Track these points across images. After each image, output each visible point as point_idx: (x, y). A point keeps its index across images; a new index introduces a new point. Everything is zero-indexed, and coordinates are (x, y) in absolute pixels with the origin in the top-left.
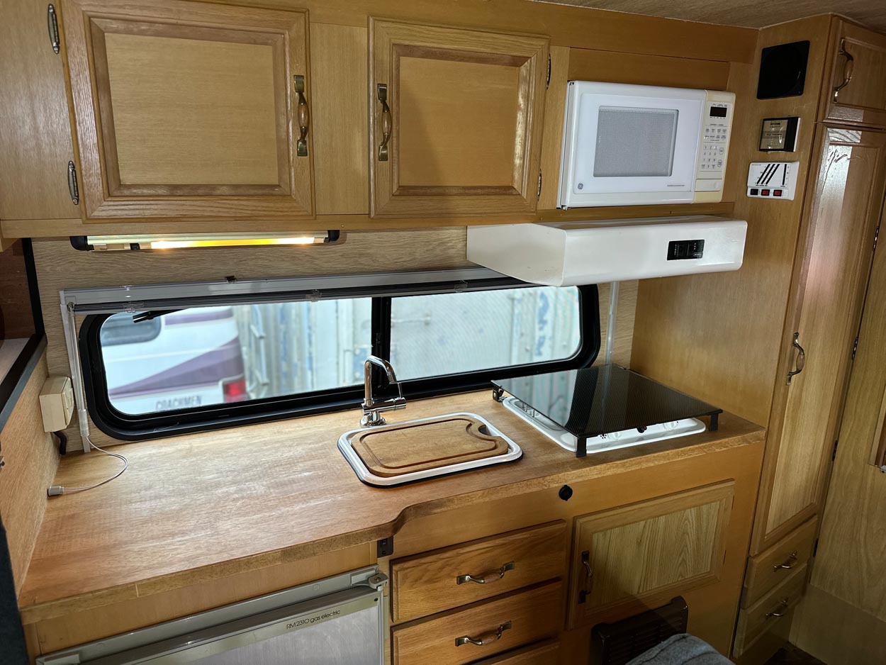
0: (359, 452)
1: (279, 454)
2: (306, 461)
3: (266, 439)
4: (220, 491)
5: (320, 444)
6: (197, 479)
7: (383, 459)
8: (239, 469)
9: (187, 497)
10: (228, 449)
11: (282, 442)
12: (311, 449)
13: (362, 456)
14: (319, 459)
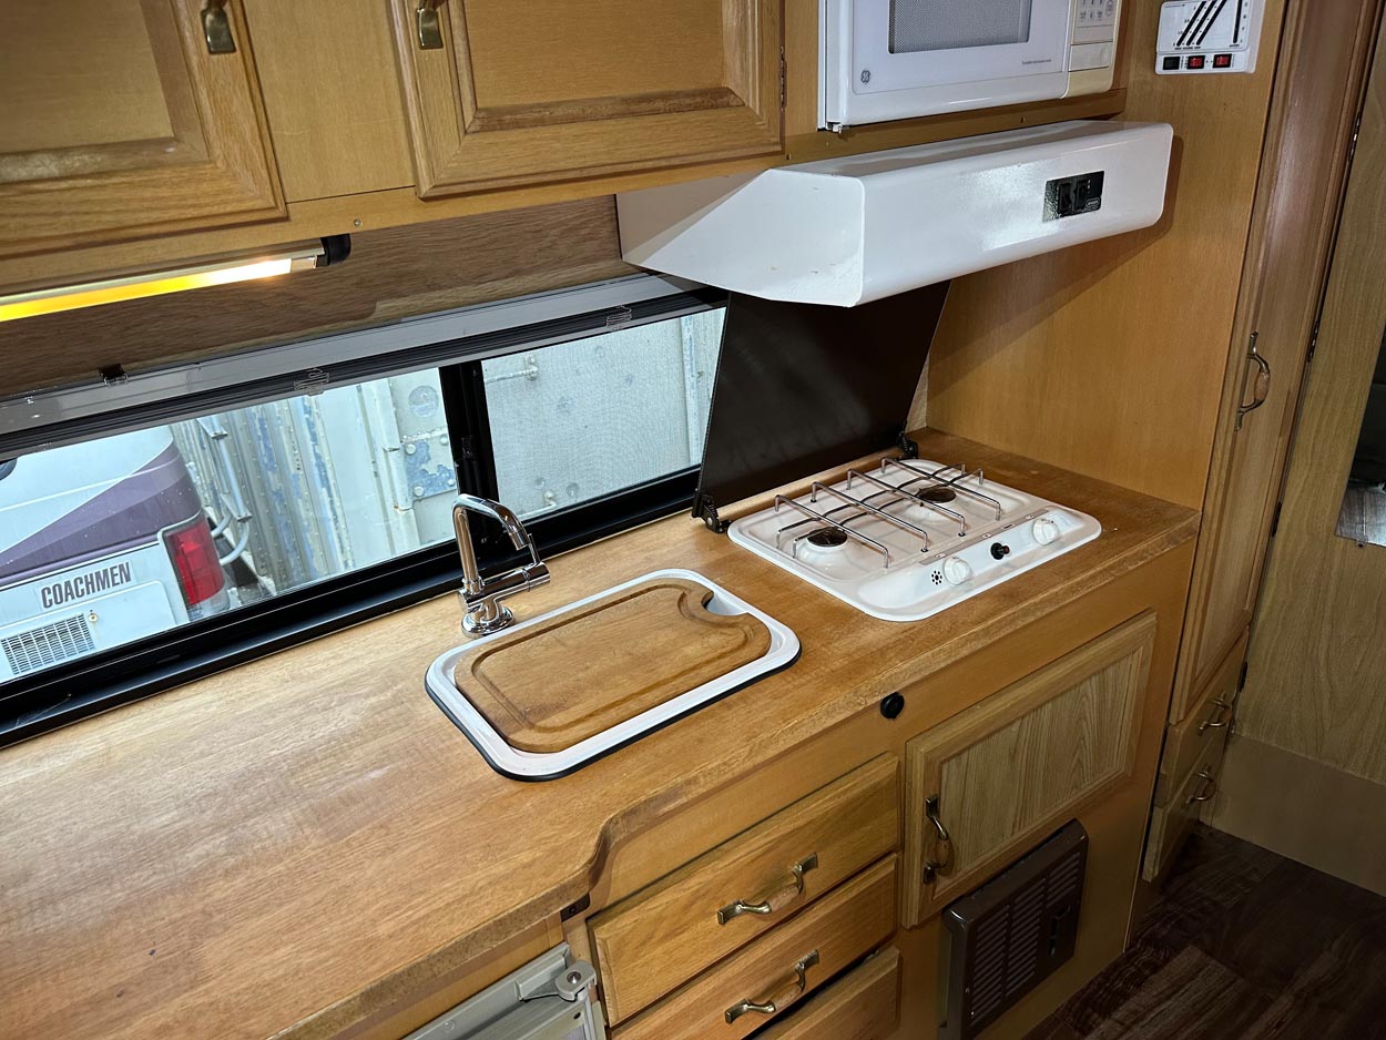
0: (477, 702)
1: (305, 732)
2: (366, 742)
3: (269, 700)
4: (191, 855)
5: (389, 694)
6: (133, 833)
7: (532, 711)
8: (226, 789)
9: (117, 886)
10: (192, 739)
11: (304, 701)
12: (372, 708)
13: (485, 712)
14: (393, 730)
